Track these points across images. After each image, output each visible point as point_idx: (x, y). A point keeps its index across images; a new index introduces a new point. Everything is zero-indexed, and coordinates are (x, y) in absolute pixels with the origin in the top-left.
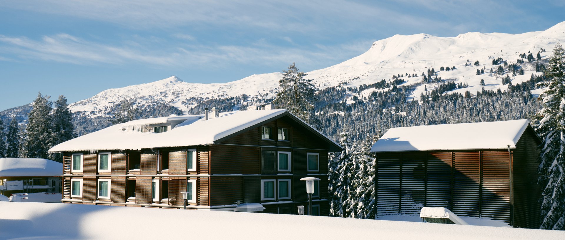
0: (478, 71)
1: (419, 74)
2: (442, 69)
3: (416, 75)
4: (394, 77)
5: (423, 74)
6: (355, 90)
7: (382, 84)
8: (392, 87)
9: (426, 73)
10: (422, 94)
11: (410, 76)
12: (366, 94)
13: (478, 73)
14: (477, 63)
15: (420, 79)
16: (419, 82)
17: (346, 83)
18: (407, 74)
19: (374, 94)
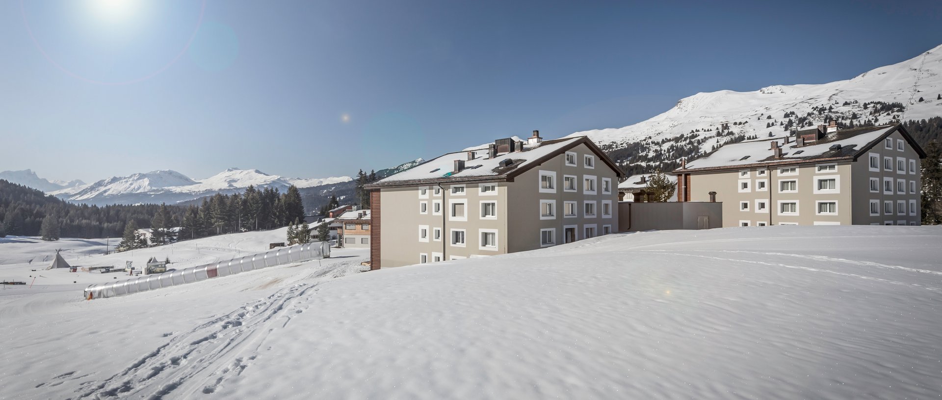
0: (769, 124)
1: (714, 128)
2: (735, 124)
3: (711, 130)
4: (693, 131)
5: (717, 129)
6: (658, 144)
7: (681, 138)
8: (688, 141)
9: (720, 127)
10: (713, 146)
11: (705, 131)
12: (666, 146)
13: (768, 126)
14: (769, 117)
15: (714, 133)
16: (712, 135)
17: (650, 138)
18: (703, 129)
19: (672, 147)
